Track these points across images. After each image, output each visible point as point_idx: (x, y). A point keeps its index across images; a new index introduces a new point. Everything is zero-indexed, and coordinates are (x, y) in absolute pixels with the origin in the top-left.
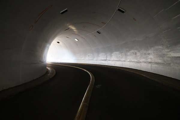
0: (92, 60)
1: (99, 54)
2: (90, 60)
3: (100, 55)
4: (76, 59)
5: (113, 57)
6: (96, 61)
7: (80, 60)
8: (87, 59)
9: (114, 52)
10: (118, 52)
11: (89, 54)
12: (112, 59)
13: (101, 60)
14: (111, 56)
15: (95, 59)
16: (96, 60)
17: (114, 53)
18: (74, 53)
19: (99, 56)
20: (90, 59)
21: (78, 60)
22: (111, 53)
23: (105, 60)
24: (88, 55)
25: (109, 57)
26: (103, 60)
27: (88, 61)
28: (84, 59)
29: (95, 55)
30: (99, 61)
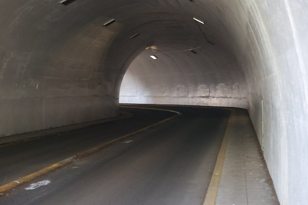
0: (185, 97)
1: (197, 86)
2: (181, 97)
3: (198, 88)
4: (150, 97)
5: (218, 91)
6: (191, 99)
7: (160, 97)
8: (175, 95)
9: (219, 83)
10: (223, 84)
11: (179, 86)
12: (217, 95)
13: (201, 97)
14: (216, 90)
15: (190, 95)
16: (193, 98)
19: (197, 90)
20: (181, 95)
21: (154, 97)
22: (216, 85)
23: (207, 97)
24: (177, 86)
25: (212, 91)
26: (204, 97)
27: (176, 99)
28: (167, 96)
29: (189, 87)
30: (197, 98)
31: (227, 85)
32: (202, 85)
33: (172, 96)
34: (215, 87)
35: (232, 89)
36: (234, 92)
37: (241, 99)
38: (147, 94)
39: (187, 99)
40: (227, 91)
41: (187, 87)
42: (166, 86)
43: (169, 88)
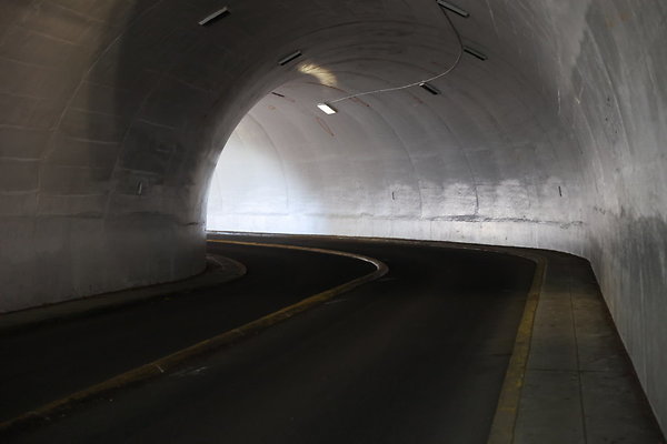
0: (411, 217)
1: (443, 188)
2: (403, 217)
3: (447, 193)
4: (322, 215)
5: (501, 202)
6: (428, 222)
7: (347, 217)
8: (386, 212)
9: (503, 179)
11: (396, 187)
12: (498, 213)
13: (453, 218)
14: (495, 198)
15: (425, 213)
16: (432, 219)
17: (505, 184)
18: (314, 177)
19: (444, 198)
20: (402, 212)
21: (332, 216)
22: (494, 185)
23: (472, 218)
24: (392, 188)
25: (485, 201)
26: (461, 218)
27: (389, 222)
28: (366, 214)
29: (422, 190)
30: (443, 222)
31: (526, 184)
32: (458, 186)
33: (377, 215)
34: (494, 190)
35: (540, 195)
36: (548, 204)
37: (566, 226)
38: (314, 207)
39: (416, 223)
40: (527, 202)
41: (417, 189)
42: (362, 188)
43: (370, 194)
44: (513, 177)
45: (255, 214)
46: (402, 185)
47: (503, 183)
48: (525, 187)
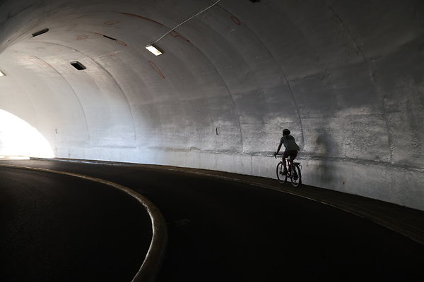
0: (233, 151)
1: (263, 123)
2: (225, 151)
3: (267, 128)
4: (160, 148)
6: (249, 157)
7: (179, 150)
8: (210, 147)
9: (339, 109)
10: (362, 112)
11: (219, 123)
15: (246, 148)
16: (253, 154)
17: (343, 114)
18: (153, 117)
19: (264, 134)
20: (225, 147)
21: (168, 149)
24: (216, 124)
27: (213, 156)
28: (195, 148)
29: (243, 126)
30: (263, 158)
31: (384, 112)
33: (204, 149)
35: (418, 129)
38: (155, 142)
39: (238, 158)
40: (385, 138)
41: (238, 125)
42: (190, 125)
43: (197, 130)
44: (358, 104)
45: (112, 147)
46: (224, 121)
47: (341, 113)
48: (383, 117)
